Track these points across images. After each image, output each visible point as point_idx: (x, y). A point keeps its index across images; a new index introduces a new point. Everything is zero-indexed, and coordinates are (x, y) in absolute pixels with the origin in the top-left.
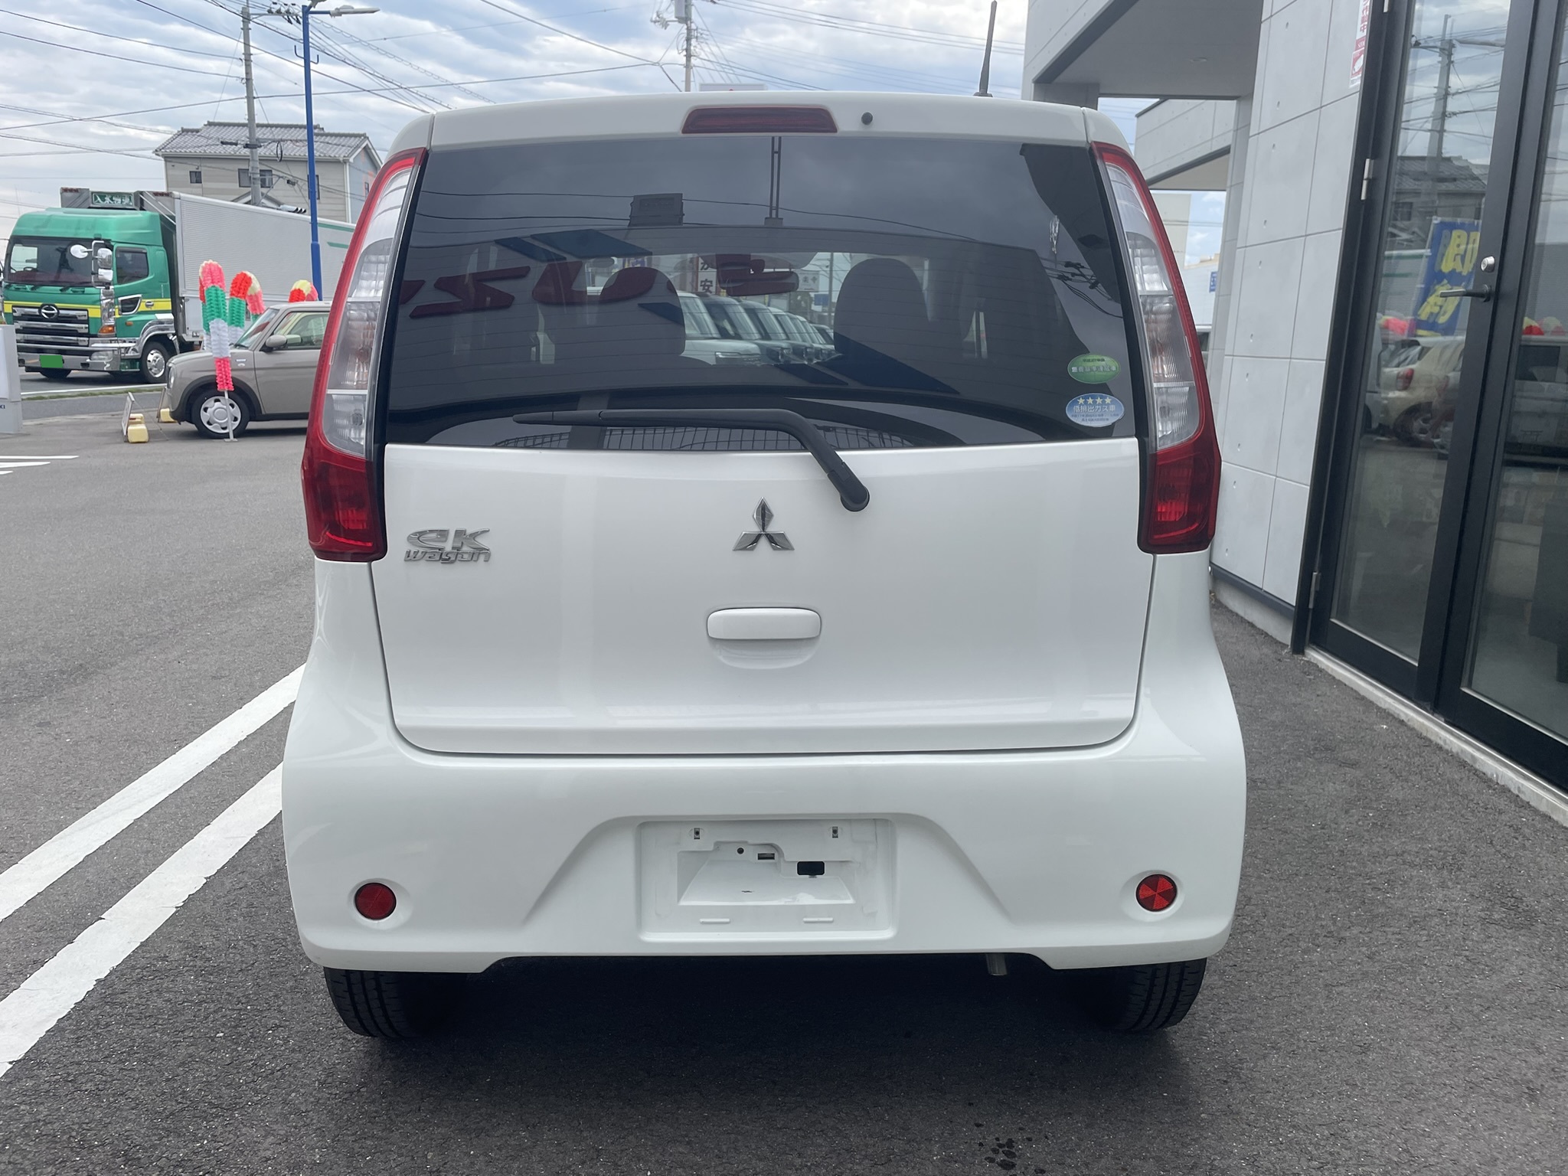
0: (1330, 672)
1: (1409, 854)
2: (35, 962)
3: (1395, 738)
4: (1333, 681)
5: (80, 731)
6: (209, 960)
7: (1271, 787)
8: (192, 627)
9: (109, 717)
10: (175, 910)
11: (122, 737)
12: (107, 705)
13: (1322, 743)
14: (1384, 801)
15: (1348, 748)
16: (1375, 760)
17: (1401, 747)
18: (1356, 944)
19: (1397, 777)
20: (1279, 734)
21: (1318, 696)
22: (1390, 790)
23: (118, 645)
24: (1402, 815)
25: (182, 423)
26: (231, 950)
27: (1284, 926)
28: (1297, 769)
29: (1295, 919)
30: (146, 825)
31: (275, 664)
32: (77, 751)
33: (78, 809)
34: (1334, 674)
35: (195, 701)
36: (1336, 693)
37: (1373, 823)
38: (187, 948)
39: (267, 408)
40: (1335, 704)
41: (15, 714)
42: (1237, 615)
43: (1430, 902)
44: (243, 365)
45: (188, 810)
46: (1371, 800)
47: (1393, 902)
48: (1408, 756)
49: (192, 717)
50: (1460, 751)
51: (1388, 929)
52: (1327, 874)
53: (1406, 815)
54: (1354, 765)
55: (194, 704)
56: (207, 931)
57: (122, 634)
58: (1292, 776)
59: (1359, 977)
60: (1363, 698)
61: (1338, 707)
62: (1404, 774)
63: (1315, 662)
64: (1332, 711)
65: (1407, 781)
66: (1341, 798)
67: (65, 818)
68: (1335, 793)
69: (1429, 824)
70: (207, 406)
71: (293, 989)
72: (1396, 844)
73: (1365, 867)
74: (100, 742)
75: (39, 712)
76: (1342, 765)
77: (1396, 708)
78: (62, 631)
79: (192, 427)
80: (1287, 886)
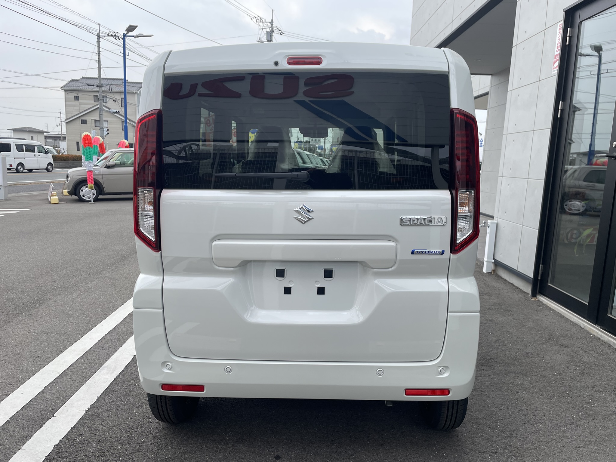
0: (548, 305)
1: (597, 387)
2: (27, 436)
3: (580, 334)
4: (551, 310)
5: (39, 329)
6: (101, 436)
7: (535, 356)
8: (82, 283)
9: (51, 323)
10: (85, 412)
11: (57, 331)
12: (49, 318)
13: (552, 337)
14: (582, 362)
15: (562, 339)
16: (574, 344)
17: (583, 338)
18: (584, 428)
19: (585, 352)
20: (533, 333)
21: (545, 315)
22: (583, 358)
23: (52, 291)
24: (590, 369)
25: (72, 196)
26: (110, 431)
27: (553, 420)
28: (544, 348)
29: (557, 417)
30: (70, 372)
31: (118, 299)
32: (38, 338)
33: (40, 365)
34: (550, 306)
35: (86, 316)
36: (553, 314)
37: (579, 372)
38: (92, 430)
39: (106, 191)
40: (553, 319)
41: (11, 321)
42: (506, 280)
43: (610, 408)
44: (98, 173)
45: (87, 365)
46: (576, 362)
47: (595, 408)
48: (587, 342)
49: (85, 323)
50: (608, 340)
51: (596, 421)
52: (566, 396)
53: (592, 369)
54: (567, 346)
55: (86, 317)
56: (100, 422)
57: (53, 286)
58: (543, 351)
59: (588, 443)
60: (564, 317)
61: (555, 320)
62: (587, 350)
63: (542, 301)
64: (552, 323)
65: (589, 353)
66: (564, 361)
67: (35, 369)
68: (561, 359)
69: (602, 373)
70: (83, 189)
71: (139, 450)
72: (591, 382)
73: (580, 393)
74: (47, 334)
75: (21, 321)
76: (562, 346)
77: (579, 321)
78: (28, 284)
79: (76, 197)
80: (550, 401)
